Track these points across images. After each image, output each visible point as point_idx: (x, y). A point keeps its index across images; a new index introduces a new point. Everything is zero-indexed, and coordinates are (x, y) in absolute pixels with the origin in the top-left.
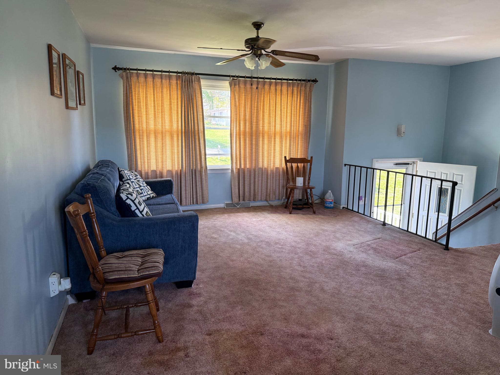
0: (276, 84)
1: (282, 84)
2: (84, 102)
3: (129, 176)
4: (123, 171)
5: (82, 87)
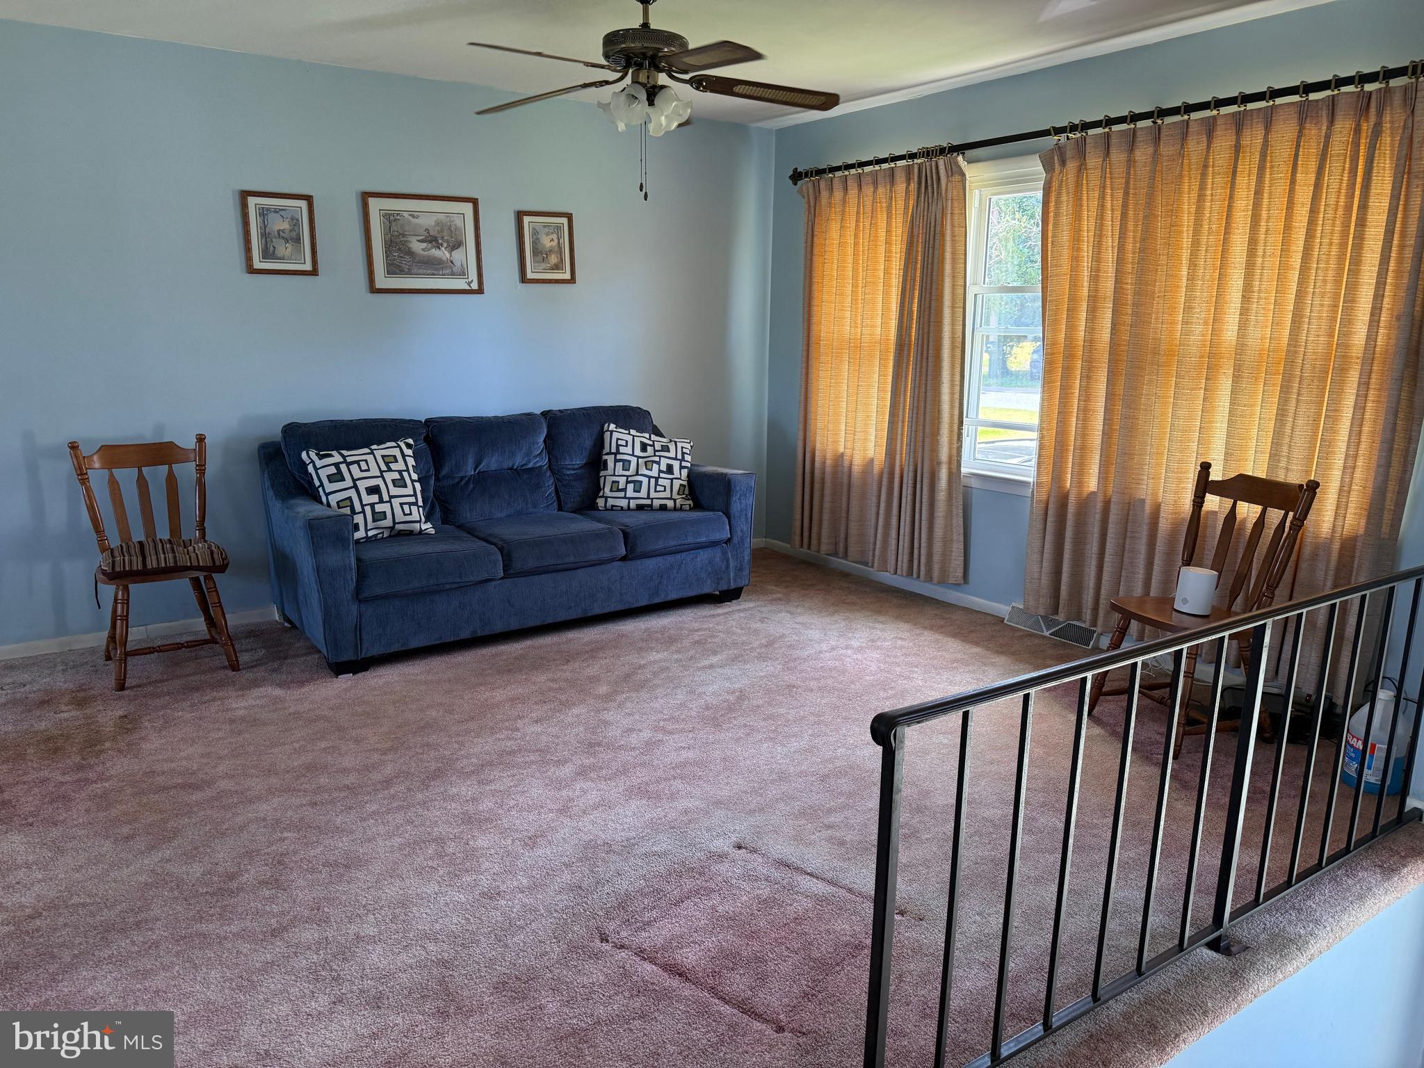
0: (1239, 123)
1: (1268, 119)
2: (567, 276)
3: (618, 446)
4: (612, 432)
5: (555, 243)
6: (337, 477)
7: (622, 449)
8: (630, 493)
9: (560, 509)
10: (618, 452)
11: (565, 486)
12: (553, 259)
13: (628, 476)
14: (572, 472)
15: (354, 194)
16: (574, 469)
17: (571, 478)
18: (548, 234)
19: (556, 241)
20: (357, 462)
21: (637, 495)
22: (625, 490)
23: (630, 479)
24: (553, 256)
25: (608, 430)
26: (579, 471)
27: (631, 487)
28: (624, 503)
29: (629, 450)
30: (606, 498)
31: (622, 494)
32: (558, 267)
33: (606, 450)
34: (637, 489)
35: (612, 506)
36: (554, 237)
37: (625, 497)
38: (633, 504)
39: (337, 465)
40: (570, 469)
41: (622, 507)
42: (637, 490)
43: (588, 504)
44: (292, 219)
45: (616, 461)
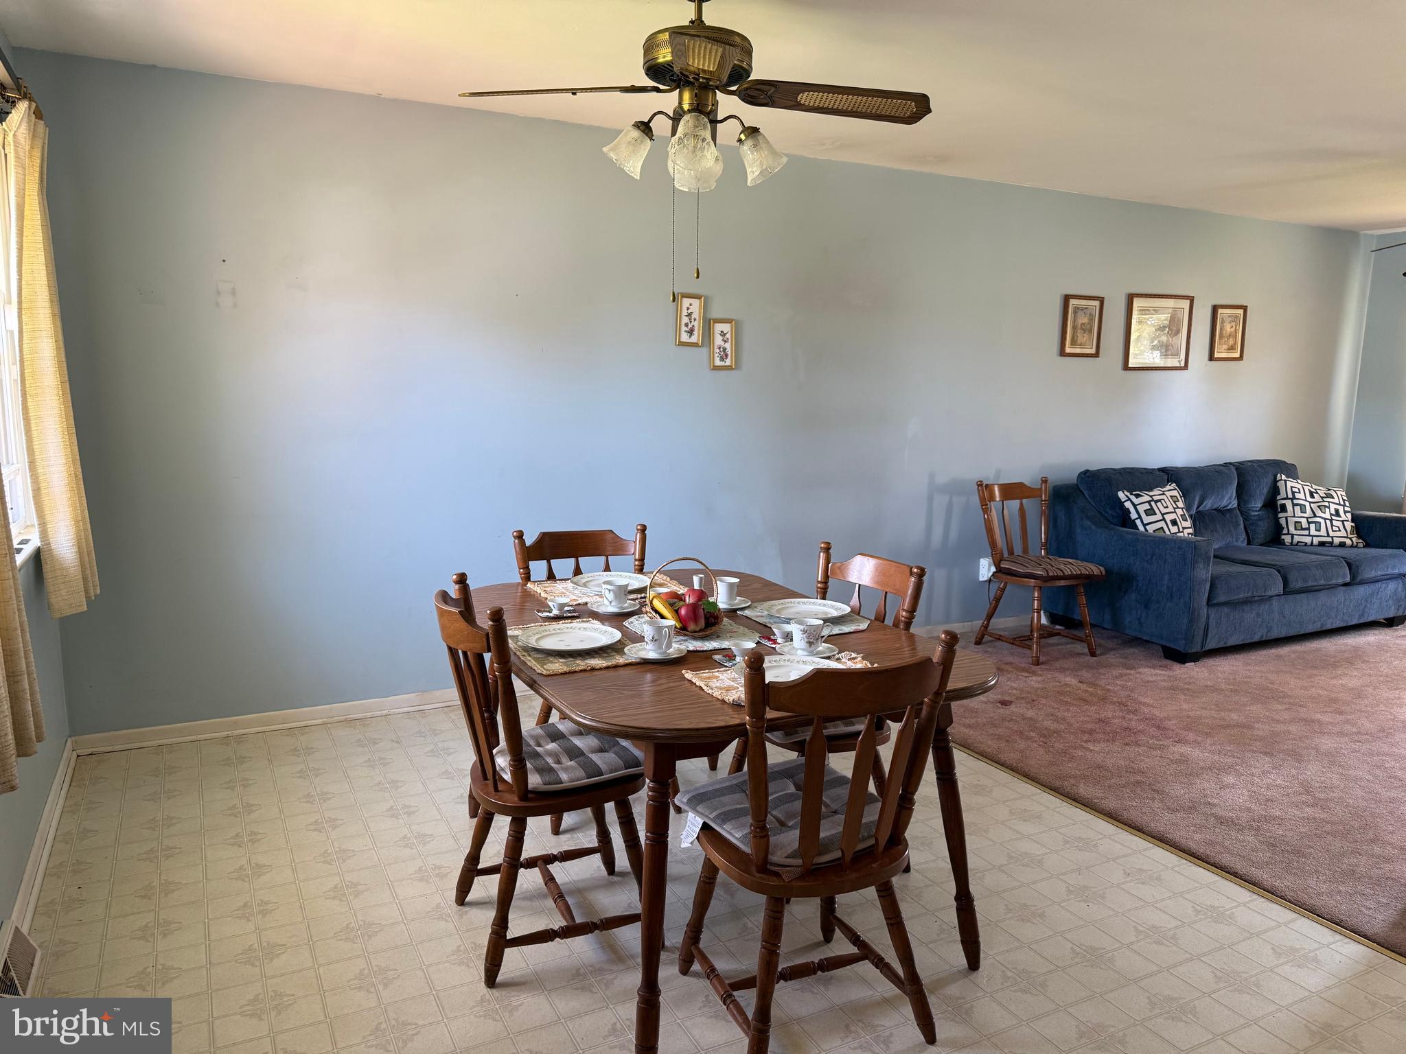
2: (1237, 355)
3: (1293, 493)
4: (1285, 481)
5: (1233, 330)
6: (1150, 512)
7: (1297, 495)
8: (1313, 532)
9: (1249, 543)
10: (1294, 498)
11: (1252, 524)
12: (1231, 342)
13: (1307, 518)
14: (1256, 513)
15: (1124, 296)
16: (1256, 511)
17: (1256, 518)
18: (1230, 323)
19: (1234, 327)
20: (1159, 501)
21: (1317, 533)
22: (1308, 529)
23: (1310, 520)
24: (1231, 340)
25: (1281, 480)
26: (1260, 513)
27: (1312, 526)
28: (1308, 540)
29: (1301, 496)
30: (1293, 536)
31: (1306, 532)
32: (1232, 348)
33: (1283, 495)
34: (1318, 528)
35: (1298, 542)
36: (1234, 324)
37: (1309, 535)
38: (1316, 540)
39: (1149, 502)
40: (1254, 511)
41: (1306, 543)
42: (1318, 530)
43: (1275, 537)
44: (1090, 315)
45: (1294, 505)
